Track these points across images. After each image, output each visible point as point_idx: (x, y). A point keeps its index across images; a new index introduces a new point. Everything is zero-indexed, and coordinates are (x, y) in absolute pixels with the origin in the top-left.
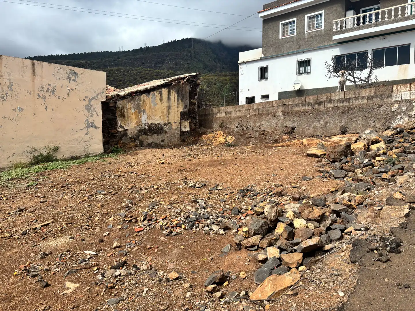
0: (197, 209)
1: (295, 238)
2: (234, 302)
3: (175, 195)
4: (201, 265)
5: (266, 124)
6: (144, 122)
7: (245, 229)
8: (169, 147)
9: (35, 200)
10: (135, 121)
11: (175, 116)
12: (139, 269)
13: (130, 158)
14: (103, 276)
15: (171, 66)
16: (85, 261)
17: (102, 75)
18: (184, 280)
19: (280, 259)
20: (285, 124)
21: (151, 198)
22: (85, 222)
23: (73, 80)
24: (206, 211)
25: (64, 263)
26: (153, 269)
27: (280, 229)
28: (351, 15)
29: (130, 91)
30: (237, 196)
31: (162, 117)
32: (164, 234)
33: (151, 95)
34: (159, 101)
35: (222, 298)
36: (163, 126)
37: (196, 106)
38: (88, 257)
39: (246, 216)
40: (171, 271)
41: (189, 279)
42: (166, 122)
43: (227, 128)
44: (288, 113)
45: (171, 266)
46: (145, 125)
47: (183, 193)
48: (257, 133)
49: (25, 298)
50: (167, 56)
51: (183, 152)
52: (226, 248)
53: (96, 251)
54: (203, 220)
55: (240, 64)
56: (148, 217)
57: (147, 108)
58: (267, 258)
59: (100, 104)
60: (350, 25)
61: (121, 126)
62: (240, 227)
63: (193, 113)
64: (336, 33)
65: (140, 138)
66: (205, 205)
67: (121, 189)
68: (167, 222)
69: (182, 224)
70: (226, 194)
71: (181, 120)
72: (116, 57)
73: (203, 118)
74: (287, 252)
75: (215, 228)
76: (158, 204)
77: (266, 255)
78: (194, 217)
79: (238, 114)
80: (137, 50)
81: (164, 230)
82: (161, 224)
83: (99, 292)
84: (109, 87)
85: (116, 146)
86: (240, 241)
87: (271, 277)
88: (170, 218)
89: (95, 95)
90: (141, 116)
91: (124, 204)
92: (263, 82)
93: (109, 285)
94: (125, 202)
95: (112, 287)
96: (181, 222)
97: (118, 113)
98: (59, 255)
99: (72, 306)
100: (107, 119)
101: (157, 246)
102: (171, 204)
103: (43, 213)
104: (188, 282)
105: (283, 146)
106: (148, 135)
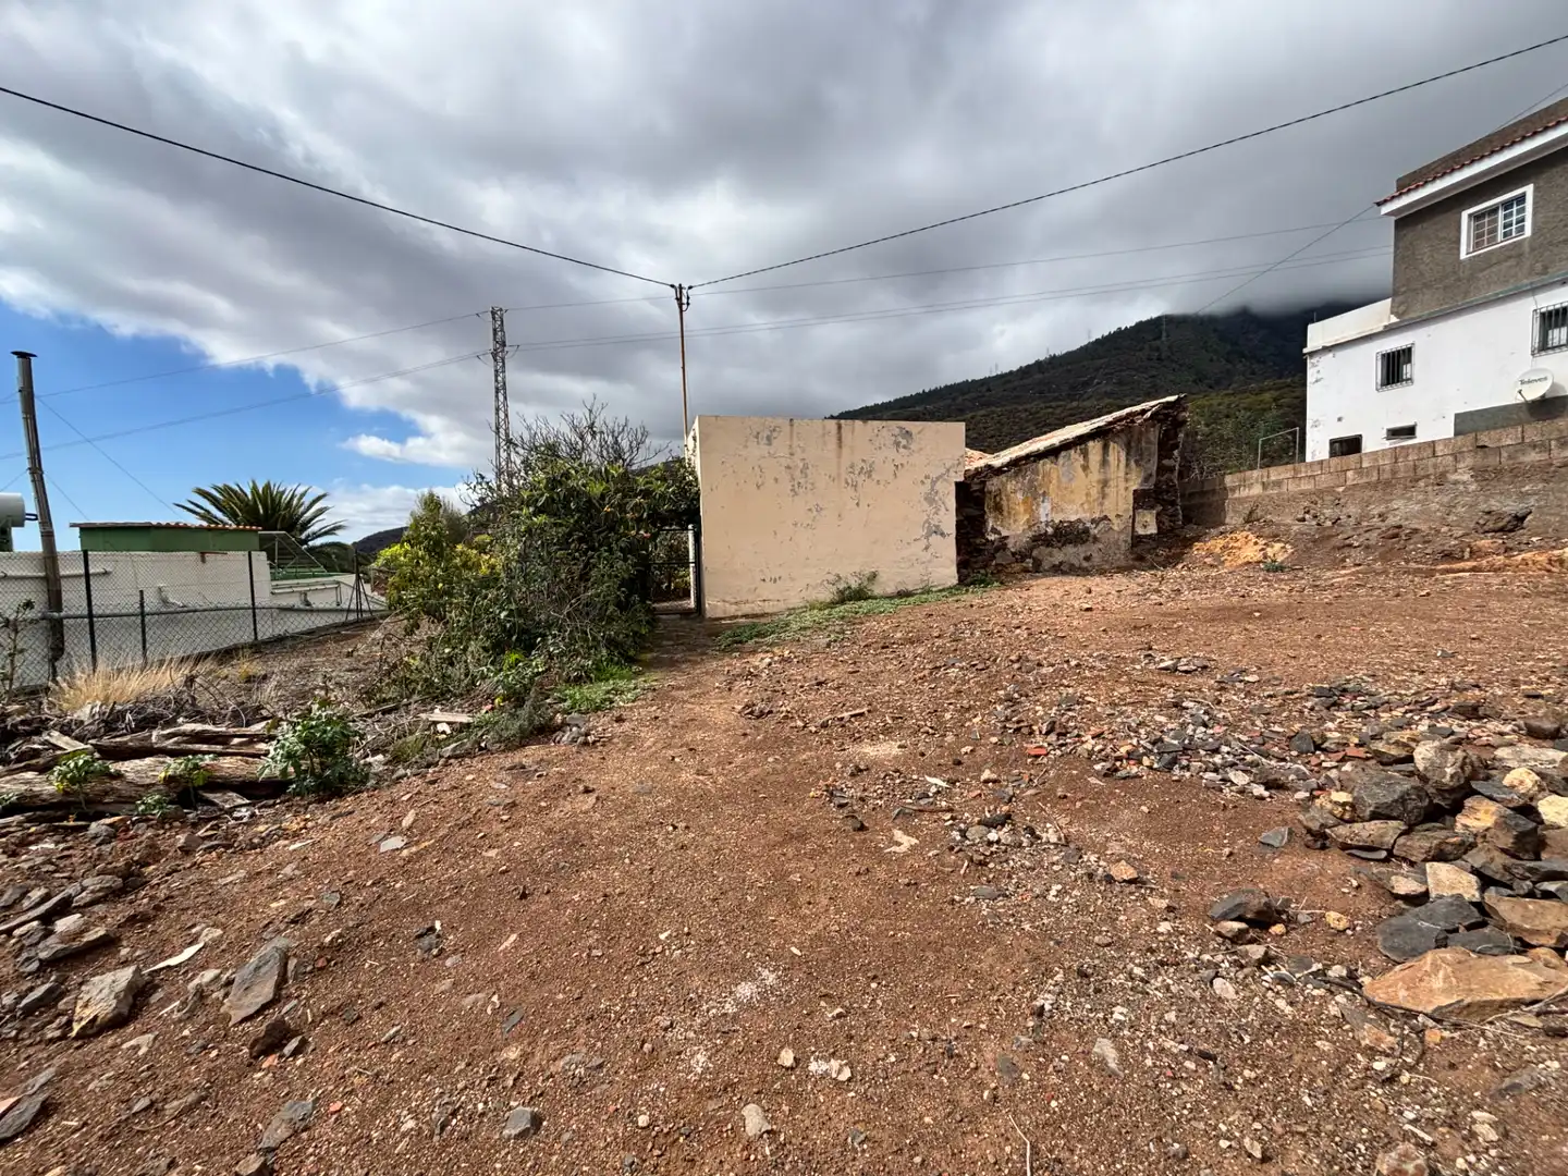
0: (1183, 726)
1: (1544, 856)
2: (1310, 986)
3: (1123, 683)
4: (1199, 862)
5: (1403, 509)
6: (1043, 519)
7: (1343, 797)
8: (1102, 572)
9: (841, 667)
10: (1024, 518)
11: (1119, 501)
12: (1039, 838)
13: (1013, 596)
14: (964, 836)
15: (1109, 388)
16: (928, 797)
17: (958, 429)
18: (1152, 889)
19: (1479, 906)
20: (1484, 507)
21: (1062, 685)
22: (925, 720)
23: (904, 447)
24: (1211, 731)
25: (889, 792)
26: (1072, 846)
27: (1480, 817)
29: (1014, 456)
30: (1309, 704)
31: (1086, 506)
32: (1098, 772)
33: (1061, 461)
34: (1080, 470)
35: (1267, 966)
36: (1088, 525)
37: (1176, 474)
38: (934, 789)
39: (1343, 760)
40: (1119, 861)
41: (1166, 891)
42: (1097, 515)
43: (1269, 523)
44: (1499, 472)
45: (1115, 848)
46: (1047, 525)
47: (1143, 683)
48: (1375, 534)
49: (828, 843)
50: (1097, 370)
51: (1139, 585)
52: (1277, 835)
53: (948, 781)
54: (1202, 752)
55: (1312, 354)
56: (1057, 726)
57: (1052, 488)
58: (1426, 894)
59: (953, 488)
61: (994, 531)
62: (1321, 788)
63: (1168, 492)
65: (1035, 553)
66: (1206, 718)
67: (995, 660)
68: (1105, 746)
69: (1144, 754)
70: (1270, 696)
71: (1134, 509)
72: (984, 389)
73: (1196, 501)
74: (1510, 892)
75: (1240, 778)
76: (1081, 701)
77: (1426, 882)
78: (1176, 742)
79: (1306, 486)
80: (1028, 366)
81: (1097, 762)
82: (1088, 746)
83: (957, 867)
84: (970, 452)
85: (982, 571)
86: (1323, 826)
87: (1447, 954)
88: (1111, 736)
89: (944, 471)
90: (1038, 505)
91: (1001, 692)
92: (1396, 391)
93: (977, 857)
94: (1005, 689)
95: (983, 864)
96: (1141, 750)
97: (989, 503)
98: (882, 775)
99: (907, 881)
100: (968, 518)
101: (1080, 795)
102: (1114, 705)
103: (853, 693)
104: (1162, 896)
105: (1473, 569)
106: (1052, 546)
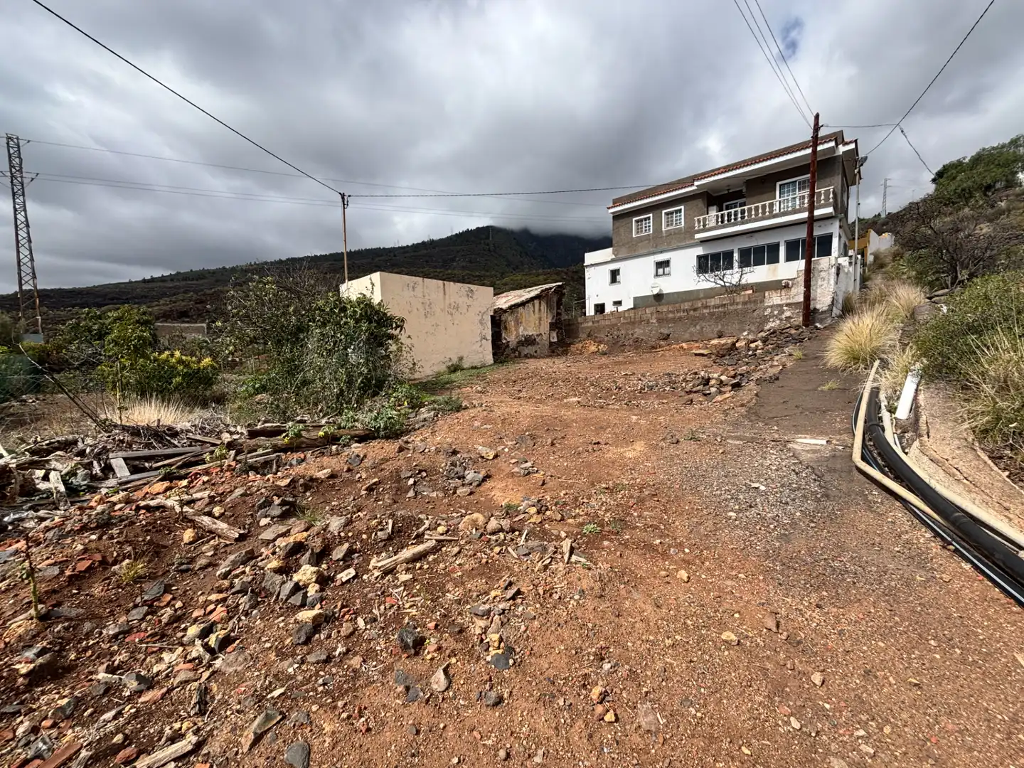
6: (521, 334)
8: (541, 358)
10: (515, 333)
11: (545, 328)
13: (512, 368)
17: (490, 291)
23: (470, 296)
28: (713, 212)
31: (534, 329)
33: (526, 307)
34: (532, 313)
36: (535, 337)
37: (562, 316)
42: (538, 333)
43: (596, 337)
46: (522, 337)
51: (553, 363)
57: (523, 320)
59: (490, 318)
60: (712, 223)
61: (505, 339)
63: (560, 324)
64: (699, 232)
65: (519, 349)
71: (550, 331)
84: (494, 299)
85: (501, 357)
89: (487, 309)
90: (519, 327)
97: (502, 327)
100: (495, 332)
106: (524, 346)
